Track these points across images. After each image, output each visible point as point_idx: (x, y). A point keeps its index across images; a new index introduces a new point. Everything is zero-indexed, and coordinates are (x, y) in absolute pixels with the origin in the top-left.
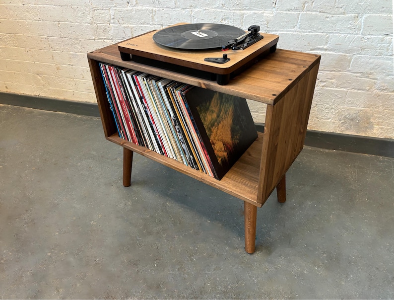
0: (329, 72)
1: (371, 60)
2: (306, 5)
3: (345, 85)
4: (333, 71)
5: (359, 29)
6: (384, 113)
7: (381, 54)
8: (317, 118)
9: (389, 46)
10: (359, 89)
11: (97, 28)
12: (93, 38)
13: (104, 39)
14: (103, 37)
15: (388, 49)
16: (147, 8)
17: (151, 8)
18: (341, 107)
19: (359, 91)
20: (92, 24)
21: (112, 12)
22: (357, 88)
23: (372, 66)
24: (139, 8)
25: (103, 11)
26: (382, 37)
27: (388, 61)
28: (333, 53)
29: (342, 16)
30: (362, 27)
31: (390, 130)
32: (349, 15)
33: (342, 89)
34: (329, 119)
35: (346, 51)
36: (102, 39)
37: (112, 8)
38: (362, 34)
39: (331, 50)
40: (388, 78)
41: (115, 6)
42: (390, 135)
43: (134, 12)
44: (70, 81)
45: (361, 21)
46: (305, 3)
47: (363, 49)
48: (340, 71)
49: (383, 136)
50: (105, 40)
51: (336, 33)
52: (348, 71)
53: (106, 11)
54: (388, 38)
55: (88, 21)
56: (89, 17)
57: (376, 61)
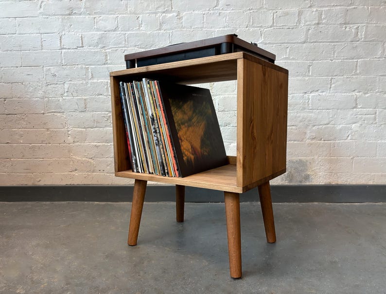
1: (298, 115)
6: (319, 160)
7: (304, 108)
9: (308, 101)
10: (295, 141)
11: (48, 102)
12: (43, 112)
13: (55, 112)
14: (53, 111)
15: (308, 104)
16: (102, 80)
17: (106, 81)
19: (295, 142)
20: (43, 98)
21: (66, 86)
22: (293, 139)
23: (300, 119)
24: (95, 81)
25: (57, 85)
26: (302, 95)
27: (310, 114)
31: (327, 176)
36: (52, 112)
37: (67, 82)
40: (314, 128)
41: (70, 81)
42: (329, 181)
43: (89, 85)
44: (5, 162)
49: (323, 182)
50: (56, 114)
53: (60, 86)
54: (306, 95)
55: (39, 95)
56: (41, 92)
57: (302, 115)
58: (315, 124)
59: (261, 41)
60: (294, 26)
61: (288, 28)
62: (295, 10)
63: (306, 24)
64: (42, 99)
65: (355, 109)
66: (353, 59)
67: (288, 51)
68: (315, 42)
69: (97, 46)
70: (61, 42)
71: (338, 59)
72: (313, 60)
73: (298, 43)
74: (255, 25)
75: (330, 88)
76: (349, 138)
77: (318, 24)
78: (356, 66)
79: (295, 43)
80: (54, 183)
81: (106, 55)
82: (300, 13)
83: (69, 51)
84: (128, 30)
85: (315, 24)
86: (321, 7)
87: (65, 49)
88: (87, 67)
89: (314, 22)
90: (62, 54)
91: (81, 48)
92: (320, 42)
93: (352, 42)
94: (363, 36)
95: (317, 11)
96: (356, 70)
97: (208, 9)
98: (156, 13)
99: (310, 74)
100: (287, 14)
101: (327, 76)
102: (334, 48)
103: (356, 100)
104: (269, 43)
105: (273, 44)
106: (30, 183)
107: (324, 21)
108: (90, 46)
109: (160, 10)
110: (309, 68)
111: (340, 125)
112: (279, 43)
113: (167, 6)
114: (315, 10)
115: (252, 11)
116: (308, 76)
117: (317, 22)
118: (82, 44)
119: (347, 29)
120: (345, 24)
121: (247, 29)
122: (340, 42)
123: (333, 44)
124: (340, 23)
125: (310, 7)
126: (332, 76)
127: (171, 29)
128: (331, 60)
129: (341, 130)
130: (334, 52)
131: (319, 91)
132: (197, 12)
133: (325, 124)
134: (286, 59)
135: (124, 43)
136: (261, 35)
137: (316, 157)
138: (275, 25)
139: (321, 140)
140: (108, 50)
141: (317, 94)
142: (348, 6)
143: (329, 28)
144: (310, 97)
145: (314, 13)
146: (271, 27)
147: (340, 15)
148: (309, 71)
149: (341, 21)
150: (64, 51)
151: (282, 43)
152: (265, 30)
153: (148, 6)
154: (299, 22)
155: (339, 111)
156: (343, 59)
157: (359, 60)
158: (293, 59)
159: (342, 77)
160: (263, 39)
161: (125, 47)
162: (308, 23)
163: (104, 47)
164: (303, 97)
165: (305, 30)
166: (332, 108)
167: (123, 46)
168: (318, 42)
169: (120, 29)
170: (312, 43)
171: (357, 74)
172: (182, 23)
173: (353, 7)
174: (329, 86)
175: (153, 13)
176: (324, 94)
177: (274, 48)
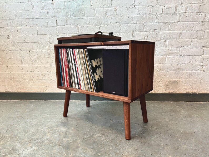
0: (158, 65)
1: (174, 58)
2: (145, 38)
3: (166, 70)
4: (160, 64)
5: (167, 46)
6: (184, 81)
7: (177, 55)
8: (156, 86)
9: (179, 52)
11: (50, 52)
12: (48, 57)
15: (179, 53)
18: (166, 80)
27: (180, 58)
28: (159, 56)
29: (159, 41)
30: (168, 45)
31: (187, 88)
32: (162, 41)
33: (165, 72)
34: (162, 86)
35: (163, 55)
38: (168, 48)
39: (158, 55)
42: (188, 91)
45: (167, 42)
46: (145, 37)
47: (170, 53)
48: (163, 64)
49: (185, 92)
51: (159, 48)
52: (166, 63)
54: (178, 48)
55: (46, 49)
56: (47, 47)
57: (176, 58)
58: (182, 63)
59: (156, 21)
60: (173, 14)
61: (170, 15)
62: (174, 5)
63: (179, 13)
64: (47, 50)
65: (203, 56)
66: (202, 30)
67: (170, 26)
68: (184, 22)
69: (74, 24)
70: (57, 23)
71: (195, 30)
72: (182, 31)
73: (175, 22)
74: (153, 13)
75: (191, 45)
76: (199, 70)
77: (185, 13)
78: (204, 34)
79: (173, 22)
80: (53, 91)
81: (79, 29)
82: (176, 7)
83: (61, 27)
84: (90, 16)
85: (184, 13)
86: (187, 4)
87: (59, 26)
88: (69, 35)
89: (183, 12)
90: (57, 29)
91: (66, 26)
92: (187, 22)
93: (202, 22)
94: (208, 19)
95: (185, 6)
96: (204, 36)
97: (129, 5)
98: (103, 8)
99: (181, 38)
100: (169, 8)
101: (189, 39)
102: (193, 25)
103: (203, 51)
104: (160, 23)
105: (162, 23)
106: (42, 91)
107: (188, 11)
108: (70, 25)
109: (105, 6)
110: (180, 35)
111: (195, 63)
112: (165, 22)
113: (109, 4)
114: (184, 5)
115: (152, 6)
116: (180, 39)
117: (185, 12)
118: (67, 23)
119: (200, 15)
120: (199, 12)
121: (149, 15)
122: (196, 22)
123: (193, 23)
124: (196, 12)
125: (182, 4)
126: (192, 39)
127: (111, 16)
128: (191, 31)
129: (195, 66)
130: (193, 27)
131: (185, 46)
132: (124, 7)
133: (187, 63)
134: (168, 30)
135: (87, 23)
136: (156, 18)
137: (182, 79)
138: (163, 13)
139: (185, 71)
140: (79, 26)
141: (183, 48)
142: (201, 4)
143: (191, 15)
144: (180, 50)
145: (183, 7)
146: (161, 14)
147: (197, 8)
148: (180, 36)
149: (197, 11)
150: (58, 27)
151: (167, 22)
152: (158, 15)
153: (100, 4)
154: (176, 11)
155: (195, 56)
156: (198, 30)
157: (205, 31)
158: (172, 30)
159: (197, 39)
160: (157, 21)
161: (88, 25)
162: (180, 12)
163: (78, 25)
164: (176, 49)
165: (179, 16)
166: (191, 55)
167: (87, 24)
168: (185, 22)
169: (85, 16)
170: (182, 22)
171: (204, 38)
172: (116, 12)
173: (204, 4)
174: (190, 44)
175: (102, 8)
176: (187, 48)
177: (162, 25)
